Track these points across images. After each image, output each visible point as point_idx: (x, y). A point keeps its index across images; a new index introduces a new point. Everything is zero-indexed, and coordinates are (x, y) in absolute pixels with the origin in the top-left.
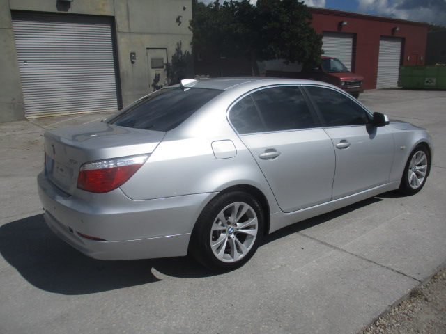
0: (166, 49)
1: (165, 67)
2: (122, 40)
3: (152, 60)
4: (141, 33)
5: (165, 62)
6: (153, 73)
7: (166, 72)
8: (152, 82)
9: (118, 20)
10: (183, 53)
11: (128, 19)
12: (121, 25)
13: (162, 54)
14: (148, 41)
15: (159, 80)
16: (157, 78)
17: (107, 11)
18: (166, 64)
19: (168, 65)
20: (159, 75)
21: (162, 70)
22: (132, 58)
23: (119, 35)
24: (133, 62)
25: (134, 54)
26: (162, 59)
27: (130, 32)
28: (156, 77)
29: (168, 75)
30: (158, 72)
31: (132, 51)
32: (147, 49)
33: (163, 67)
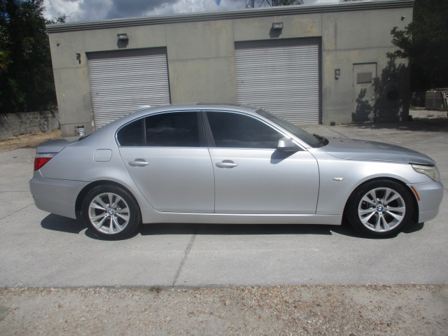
0: (376, 63)
1: (373, 81)
2: (327, 59)
3: (359, 75)
4: (349, 50)
5: (374, 76)
6: (359, 88)
7: (374, 87)
8: (357, 97)
9: (325, 40)
10: (397, 66)
11: (336, 37)
12: (327, 43)
13: (371, 69)
14: (355, 56)
15: (364, 95)
16: (363, 93)
17: (315, 33)
18: (374, 79)
19: (376, 80)
20: (365, 90)
21: (370, 85)
22: (336, 74)
23: (324, 54)
24: (336, 79)
25: (339, 70)
26: (371, 74)
27: (336, 50)
28: (361, 92)
29: (376, 90)
30: (364, 88)
31: (337, 67)
32: (354, 64)
33: (370, 82)
